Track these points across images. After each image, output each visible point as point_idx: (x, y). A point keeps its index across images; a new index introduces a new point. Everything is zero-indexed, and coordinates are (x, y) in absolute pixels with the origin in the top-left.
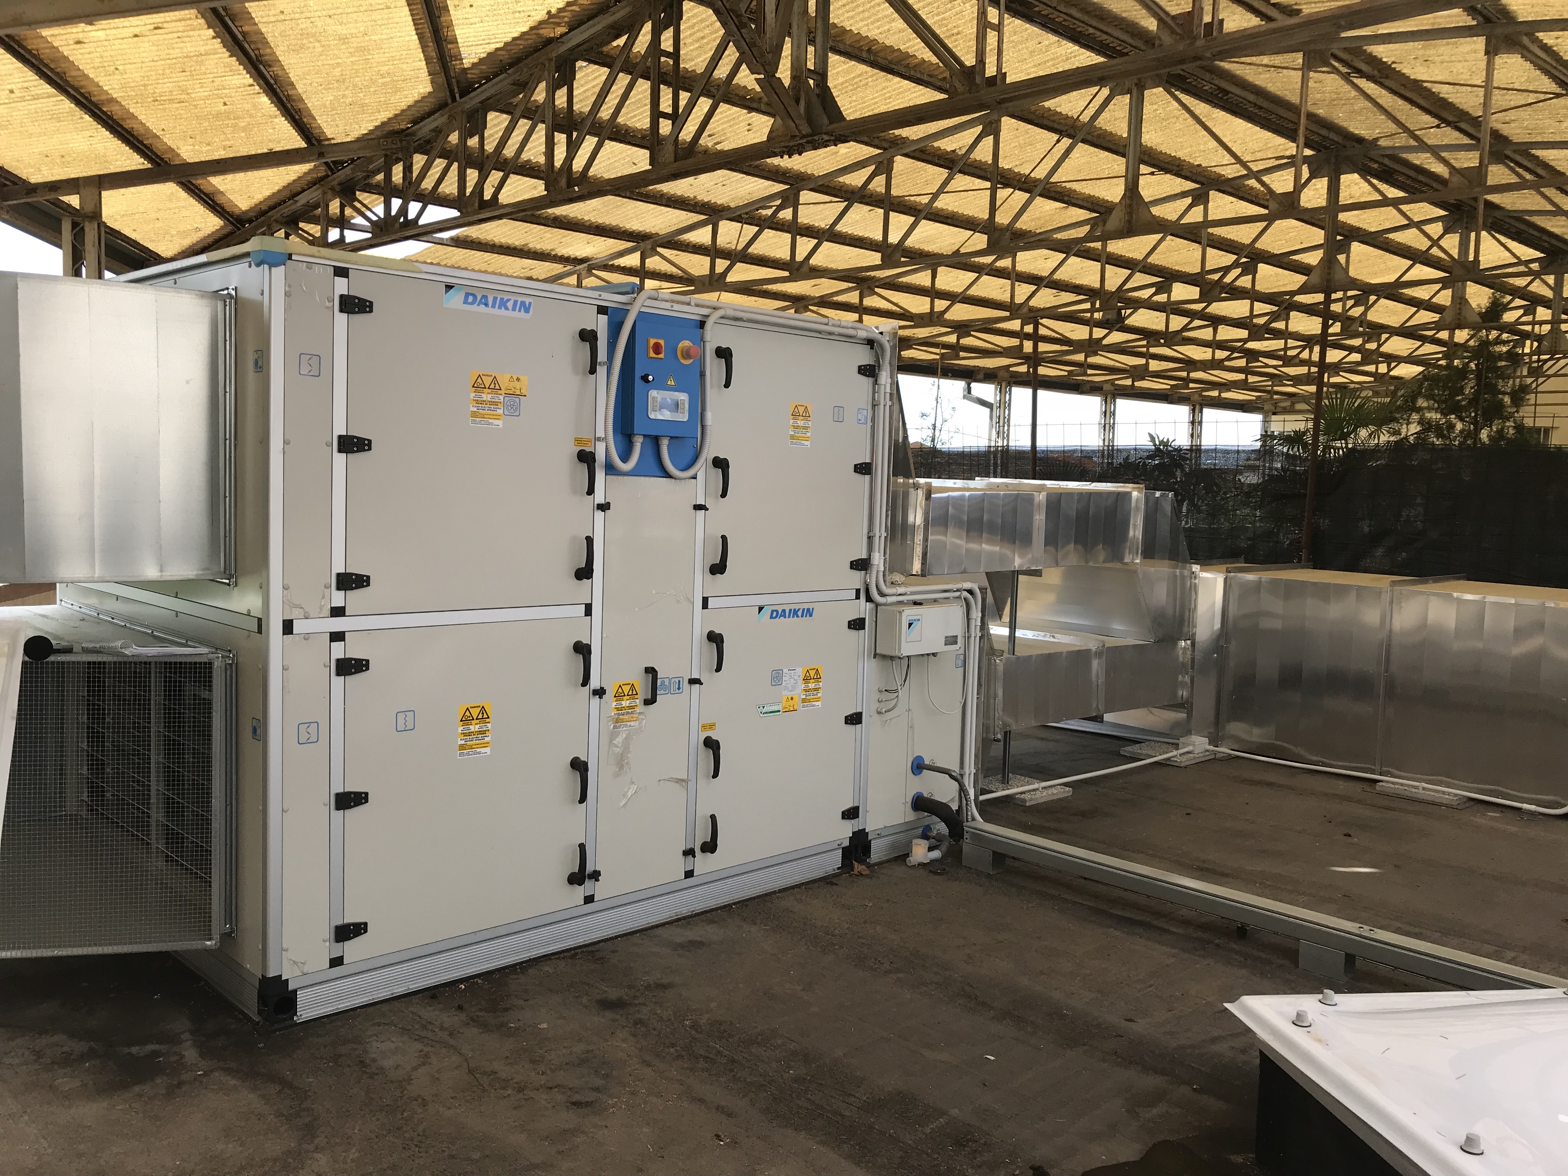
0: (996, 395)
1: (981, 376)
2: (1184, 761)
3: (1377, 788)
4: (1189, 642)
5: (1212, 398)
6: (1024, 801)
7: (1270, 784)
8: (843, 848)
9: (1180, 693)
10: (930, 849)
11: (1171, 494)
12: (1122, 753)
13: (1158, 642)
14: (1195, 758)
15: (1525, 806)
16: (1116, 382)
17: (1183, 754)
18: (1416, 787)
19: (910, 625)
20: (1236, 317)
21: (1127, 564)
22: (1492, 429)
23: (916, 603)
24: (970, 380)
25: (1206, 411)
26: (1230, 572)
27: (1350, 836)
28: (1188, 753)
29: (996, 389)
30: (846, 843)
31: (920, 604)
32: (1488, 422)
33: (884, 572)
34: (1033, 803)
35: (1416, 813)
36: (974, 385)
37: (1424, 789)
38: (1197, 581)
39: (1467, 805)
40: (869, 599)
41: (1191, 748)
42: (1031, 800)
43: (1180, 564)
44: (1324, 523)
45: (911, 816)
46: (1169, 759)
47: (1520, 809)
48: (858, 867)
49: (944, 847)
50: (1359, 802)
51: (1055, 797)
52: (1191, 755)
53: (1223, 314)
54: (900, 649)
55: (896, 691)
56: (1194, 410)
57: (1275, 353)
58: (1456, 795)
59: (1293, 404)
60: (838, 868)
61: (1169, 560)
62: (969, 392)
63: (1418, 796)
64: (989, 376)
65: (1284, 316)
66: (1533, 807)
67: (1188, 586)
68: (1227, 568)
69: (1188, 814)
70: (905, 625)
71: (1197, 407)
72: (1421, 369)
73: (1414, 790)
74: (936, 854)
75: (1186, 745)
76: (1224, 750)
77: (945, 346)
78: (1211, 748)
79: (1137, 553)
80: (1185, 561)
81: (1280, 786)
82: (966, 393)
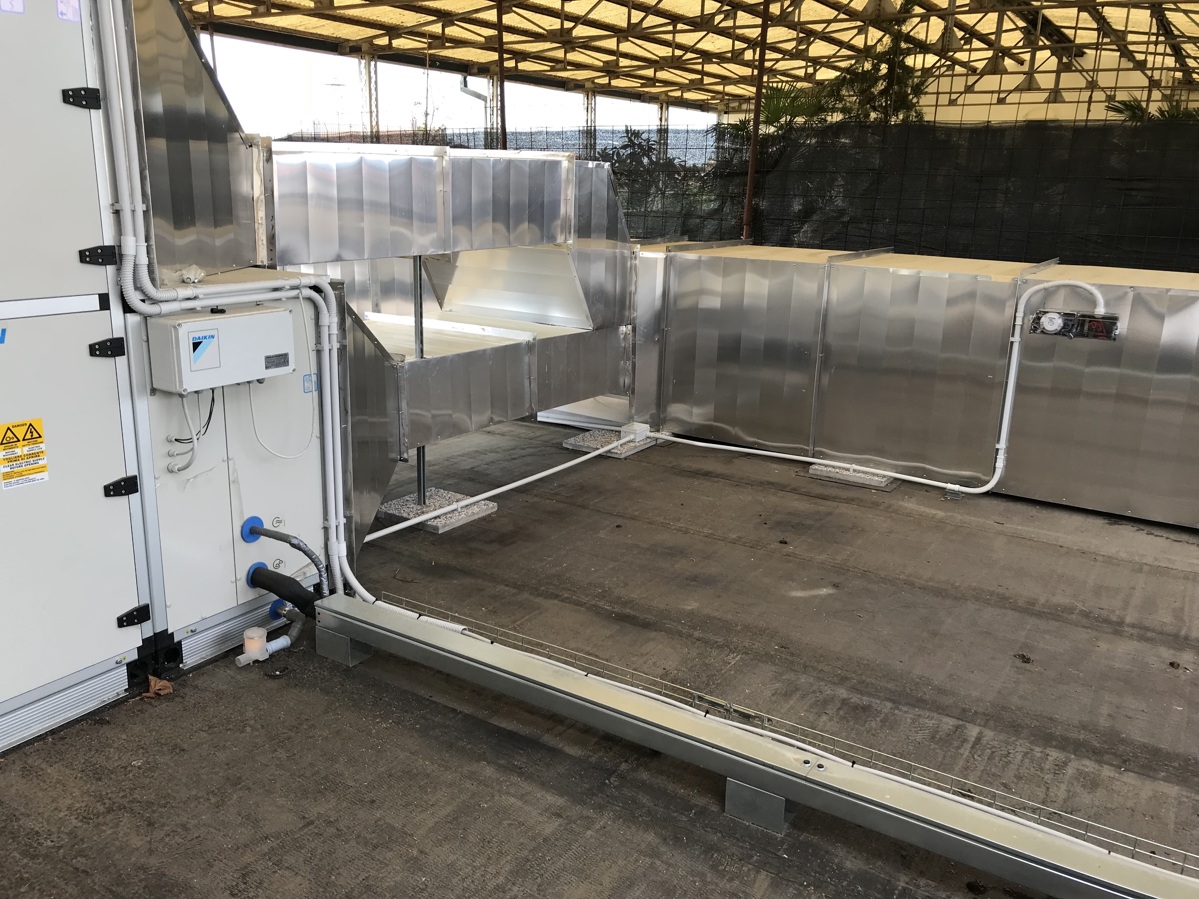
0: (489, 89)
1: (476, 70)
2: (624, 452)
3: (811, 471)
4: (630, 327)
5: (676, 98)
6: (436, 528)
7: (707, 474)
8: (129, 665)
9: (621, 381)
10: (271, 636)
11: (607, 165)
12: (564, 445)
13: (597, 329)
14: (635, 447)
15: (950, 486)
16: (596, 81)
17: (625, 444)
18: (848, 470)
19: (196, 345)
20: (691, 16)
21: (559, 245)
22: (898, 118)
23: (215, 311)
24: (466, 74)
25: (671, 109)
26: (670, 251)
27: (786, 543)
28: (629, 442)
29: (489, 82)
30: (134, 656)
31: (222, 311)
32: (896, 112)
33: (150, 267)
34: (447, 529)
35: (849, 501)
36: (469, 79)
37: (855, 471)
38: (637, 262)
39: (894, 486)
40: (127, 309)
41: (632, 437)
42: (444, 526)
43: (619, 243)
44: (764, 205)
45: (248, 594)
46: (609, 451)
47: (944, 489)
48: (156, 684)
49: (295, 631)
50: (794, 491)
51: (476, 517)
52: (632, 444)
53: (681, 12)
54: (181, 382)
55: (190, 440)
56: (661, 108)
57: (724, 55)
58: (884, 476)
59: (740, 105)
60: (125, 690)
61: (607, 238)
62: (466, 85)
63: (850, 479)
64: (482, 70)
65: (732, 15)
66: (956, 487)
67: (629, 265)
68: (667, 247)
69: (618, 526)
70: (186, 346)
71: (664, 105)
72: (838, 73)
73: (845, 473)
74: (283, 642)
75: (628, 433)
76: (665, 435)
77: (432, 36)
78: (652, 435)
79: (570, 232)
80: (624, 240)
81: (718, 476)
82: (463, 86)
